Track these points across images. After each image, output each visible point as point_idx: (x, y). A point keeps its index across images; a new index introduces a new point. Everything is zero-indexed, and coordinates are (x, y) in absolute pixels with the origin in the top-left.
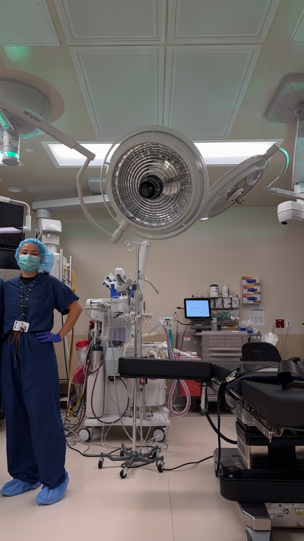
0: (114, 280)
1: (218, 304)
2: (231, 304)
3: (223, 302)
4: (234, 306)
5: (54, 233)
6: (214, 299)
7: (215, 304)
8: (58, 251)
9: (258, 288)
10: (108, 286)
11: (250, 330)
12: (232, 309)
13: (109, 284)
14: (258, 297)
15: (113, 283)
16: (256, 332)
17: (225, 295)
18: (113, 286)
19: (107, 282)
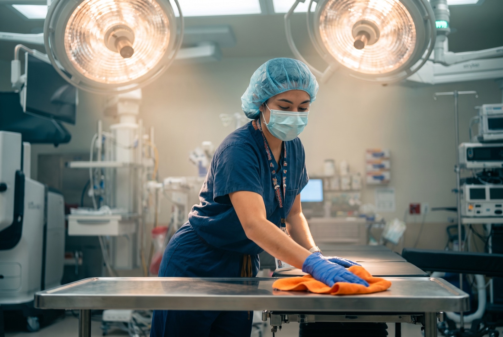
0: (202, 156)
1: (334, 185)
2: (350, 184)
3: (340, 182)
4: (355, 186)
5: (133, 101)
6: (329, 178)
7: (329, 185)
8: (137, 122)
9: (387, 164)
10: (194, 163)
11: (371, 216)
12: (351, 190)
13: (196, 160)
14: (387, 175)
15: (200, 159)
16: (378, 218)
17: (344, 172)
18: (200, 162)
19: (193, 157)
